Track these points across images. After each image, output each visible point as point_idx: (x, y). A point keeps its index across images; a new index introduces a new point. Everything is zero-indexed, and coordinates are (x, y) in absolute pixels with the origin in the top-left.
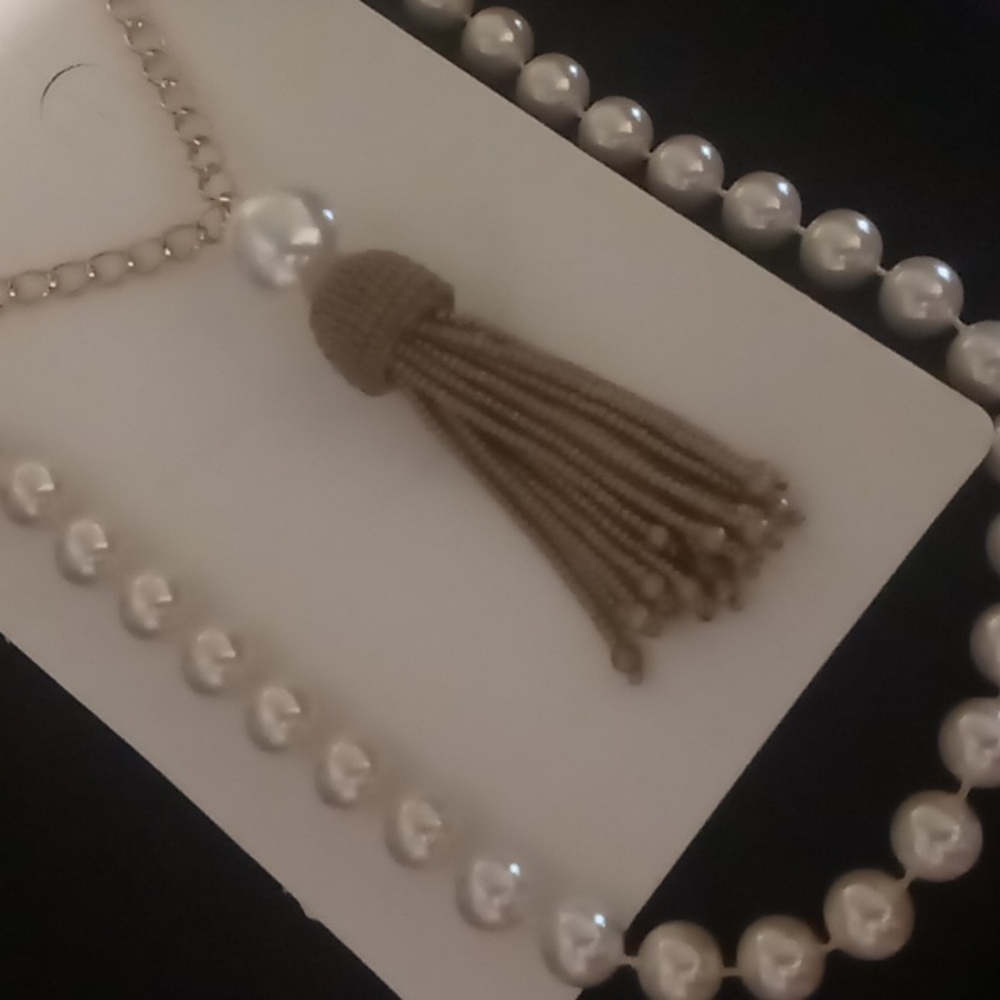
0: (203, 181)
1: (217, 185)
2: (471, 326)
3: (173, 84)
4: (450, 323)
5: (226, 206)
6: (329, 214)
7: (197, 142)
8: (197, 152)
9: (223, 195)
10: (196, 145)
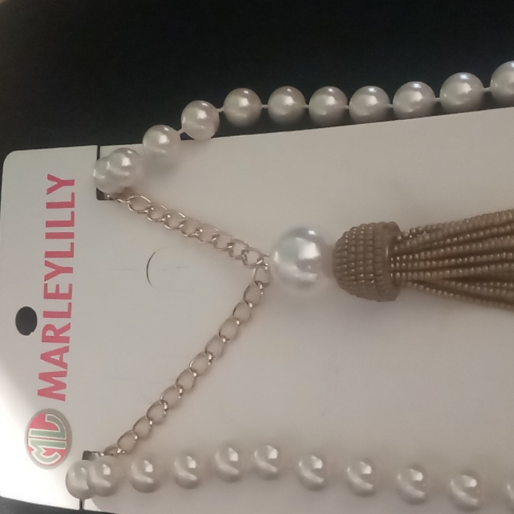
0: (245, 262)
1: (252, 258)
2: (417, 233)
3: (201, 231)
4: (405, 239)
5: (263, 265)
6: (312, 233)
7: (230, 247)
8: (232, 251)
9: (258, 261)
10: (230, 249)
